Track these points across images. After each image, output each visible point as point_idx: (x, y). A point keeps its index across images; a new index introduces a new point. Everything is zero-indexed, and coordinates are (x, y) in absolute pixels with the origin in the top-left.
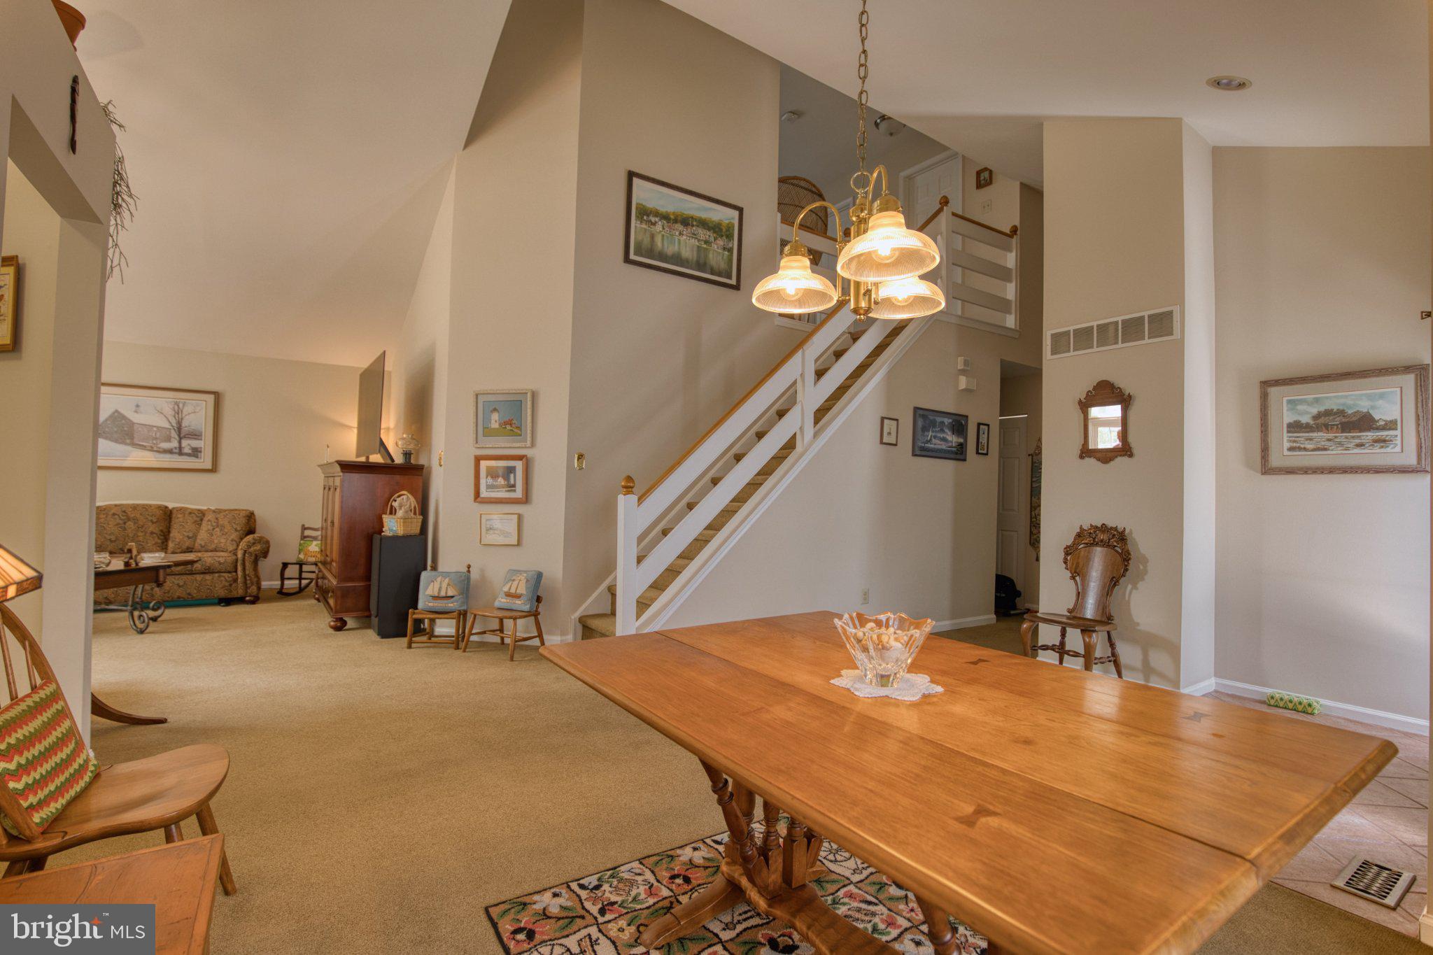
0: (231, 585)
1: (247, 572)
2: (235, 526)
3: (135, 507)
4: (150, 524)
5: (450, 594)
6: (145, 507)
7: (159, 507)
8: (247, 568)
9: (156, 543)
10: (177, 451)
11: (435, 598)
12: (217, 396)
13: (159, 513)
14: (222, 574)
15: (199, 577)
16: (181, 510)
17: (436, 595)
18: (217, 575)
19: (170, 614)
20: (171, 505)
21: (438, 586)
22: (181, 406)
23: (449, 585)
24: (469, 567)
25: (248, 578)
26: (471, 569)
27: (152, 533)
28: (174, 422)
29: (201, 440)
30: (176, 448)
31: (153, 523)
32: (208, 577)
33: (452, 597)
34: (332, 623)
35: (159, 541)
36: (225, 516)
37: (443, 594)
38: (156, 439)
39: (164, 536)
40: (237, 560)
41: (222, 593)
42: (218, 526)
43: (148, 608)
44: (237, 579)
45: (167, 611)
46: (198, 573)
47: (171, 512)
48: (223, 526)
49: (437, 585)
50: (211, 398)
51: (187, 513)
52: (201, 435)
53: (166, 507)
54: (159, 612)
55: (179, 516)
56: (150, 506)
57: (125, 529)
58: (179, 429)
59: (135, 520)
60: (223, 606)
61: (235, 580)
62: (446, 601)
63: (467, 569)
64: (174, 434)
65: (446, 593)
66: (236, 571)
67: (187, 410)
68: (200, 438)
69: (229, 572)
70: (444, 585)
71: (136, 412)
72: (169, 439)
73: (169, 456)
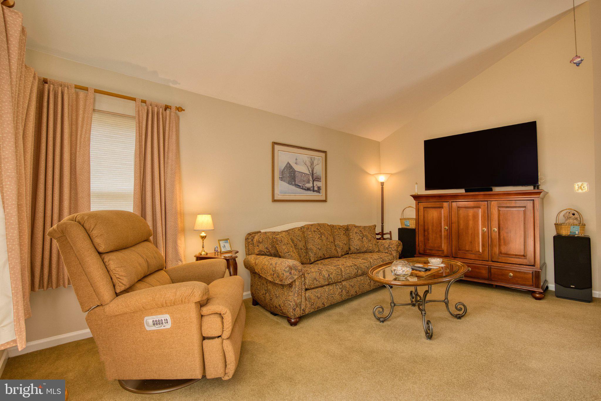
10: (312, 189)
12: (326, 154)
22: (313, 160)
28: (311, 171)
30: (311, 187)
38: (304, 181)
50: (324, 155)
52: (321, 179)
58: (313, 175)
64: (311, 178)
67: (315, 163)
68: (320, 181)
71: (296, 163)
72: (309, 182)
73: (309, 192)
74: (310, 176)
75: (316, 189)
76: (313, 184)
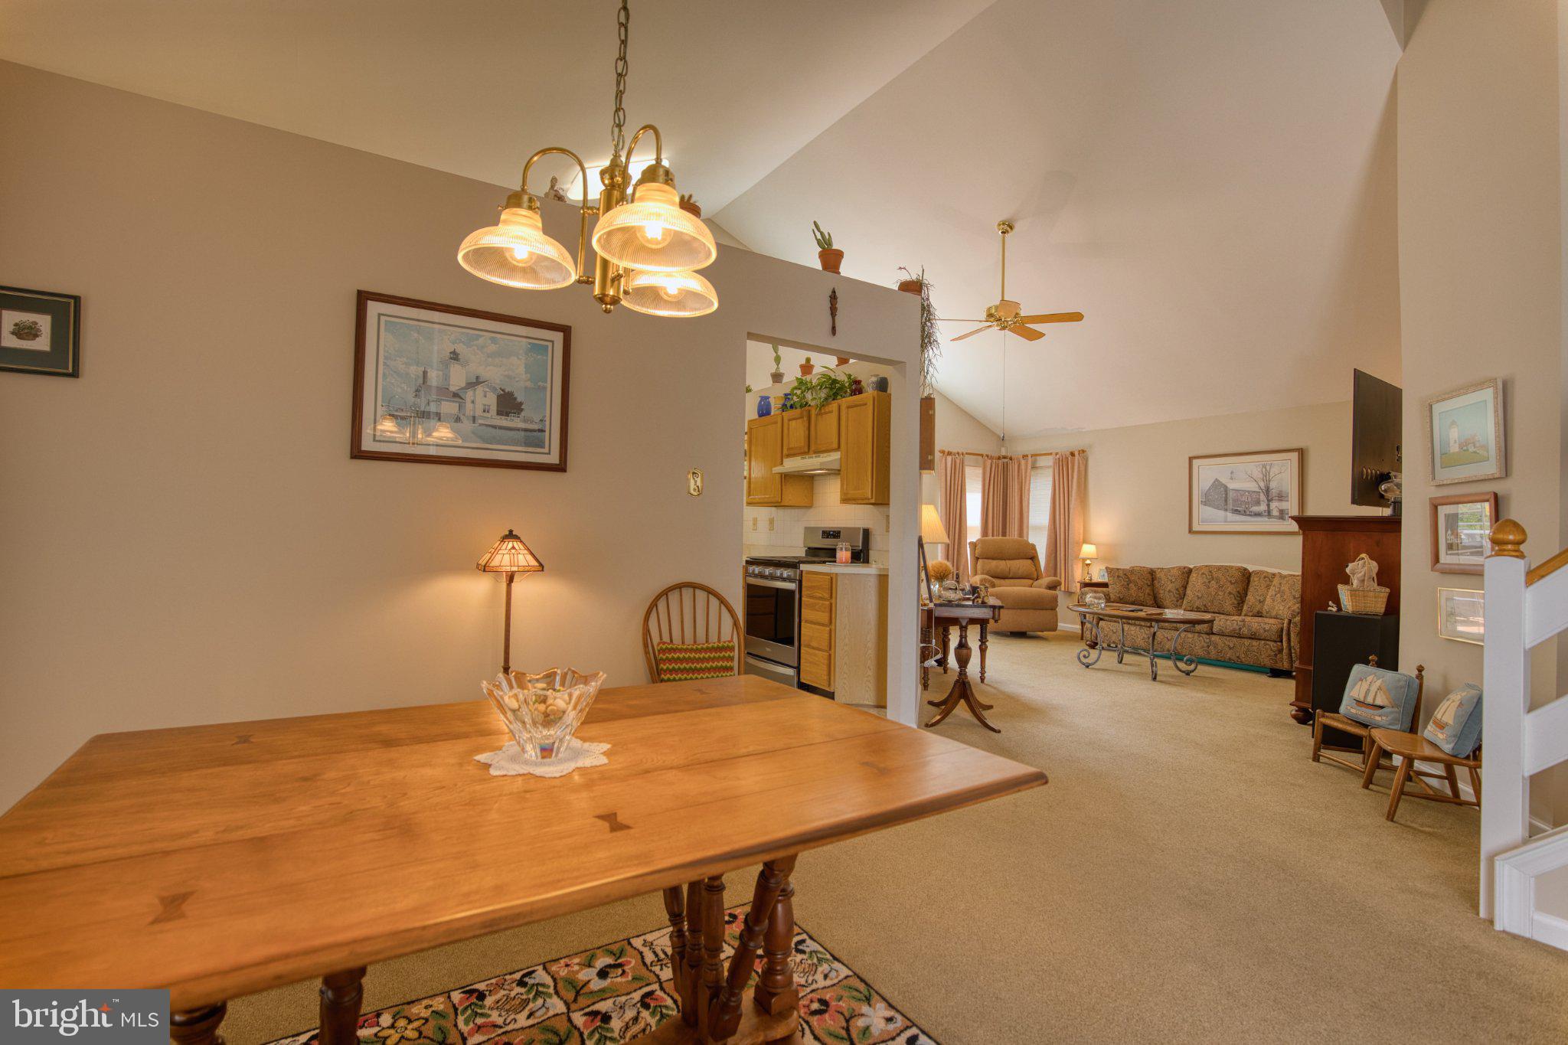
0: (1276, 655)
1: (1292, 644)
2: (1294, 593)
3: (1219, 568)
4: (1229, 584)
5: (1378, 702)
6: (1227, 569)
7: (1239, 569)
8: (1292, 639)
9: (1233, 603)
10: (1266, 514)
11: (1360, 703)
12: (1302, 453)
13: (1238, 574)
14: (1268, 642)
15: (1247, 642)
16: (1257, 573)
17: (1362, 699)
18: (1263, 642)
19: (1203, 670)
20: (1251, 568)
21: (1367, 687)
22: (1268, 468)
23: (1379, 689)
24: (1420, 669)
25: (1293, 651)
26: (1423, 673)
27: (1230, 593)
28: (1262, 484)
29: (1288, 501)
30: (1265, 511)
31: (1232, 583)
32: (1255, 643)
33: (1382, 707)
34: (1294, 712)
35: (1236, 602)
36: (1287, 581)
37: (1370, 700)
38: (1248, 503)
39: (1240, 597)
40: (1282, 629)
41: (1267, 662)
42: (1279, 592)
43: (1181, 660)
44: (1282, 649)
45: (1199, 667)
46: (1247, 638)
47: (1250, 574)
48: (1283, 592)
49: (1365, 685)
50: (1295, 456)
51: (1262, 576)
52: (1288, 496)
53: (1245, 569)
54: (1193, 667)
55: (1256, 579)
56: (1232, 567)
57: (1209, 587)
58: (1268, 490)
59: (1218, 580)
60: (1270, 677)
61: (1281, 651)
62: (1372, 711)
63: (1417, 672)
64: (1263, 497)
65: (1374, 699)
66: (1281, 641)
67: (1274, 470)
68: (1286, 499)
69: (1275, 642)
70: (1374, 688)
71: (1232, 479)
72: (1258, 503)
73: (1259, 519)
74: (1262, 494)
75: (1275, 513)
76: (1268, 505)
